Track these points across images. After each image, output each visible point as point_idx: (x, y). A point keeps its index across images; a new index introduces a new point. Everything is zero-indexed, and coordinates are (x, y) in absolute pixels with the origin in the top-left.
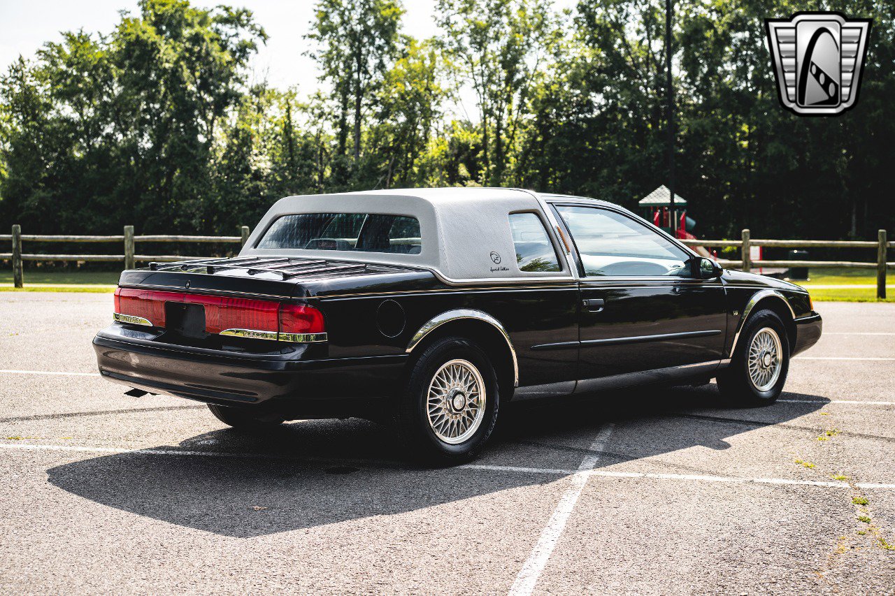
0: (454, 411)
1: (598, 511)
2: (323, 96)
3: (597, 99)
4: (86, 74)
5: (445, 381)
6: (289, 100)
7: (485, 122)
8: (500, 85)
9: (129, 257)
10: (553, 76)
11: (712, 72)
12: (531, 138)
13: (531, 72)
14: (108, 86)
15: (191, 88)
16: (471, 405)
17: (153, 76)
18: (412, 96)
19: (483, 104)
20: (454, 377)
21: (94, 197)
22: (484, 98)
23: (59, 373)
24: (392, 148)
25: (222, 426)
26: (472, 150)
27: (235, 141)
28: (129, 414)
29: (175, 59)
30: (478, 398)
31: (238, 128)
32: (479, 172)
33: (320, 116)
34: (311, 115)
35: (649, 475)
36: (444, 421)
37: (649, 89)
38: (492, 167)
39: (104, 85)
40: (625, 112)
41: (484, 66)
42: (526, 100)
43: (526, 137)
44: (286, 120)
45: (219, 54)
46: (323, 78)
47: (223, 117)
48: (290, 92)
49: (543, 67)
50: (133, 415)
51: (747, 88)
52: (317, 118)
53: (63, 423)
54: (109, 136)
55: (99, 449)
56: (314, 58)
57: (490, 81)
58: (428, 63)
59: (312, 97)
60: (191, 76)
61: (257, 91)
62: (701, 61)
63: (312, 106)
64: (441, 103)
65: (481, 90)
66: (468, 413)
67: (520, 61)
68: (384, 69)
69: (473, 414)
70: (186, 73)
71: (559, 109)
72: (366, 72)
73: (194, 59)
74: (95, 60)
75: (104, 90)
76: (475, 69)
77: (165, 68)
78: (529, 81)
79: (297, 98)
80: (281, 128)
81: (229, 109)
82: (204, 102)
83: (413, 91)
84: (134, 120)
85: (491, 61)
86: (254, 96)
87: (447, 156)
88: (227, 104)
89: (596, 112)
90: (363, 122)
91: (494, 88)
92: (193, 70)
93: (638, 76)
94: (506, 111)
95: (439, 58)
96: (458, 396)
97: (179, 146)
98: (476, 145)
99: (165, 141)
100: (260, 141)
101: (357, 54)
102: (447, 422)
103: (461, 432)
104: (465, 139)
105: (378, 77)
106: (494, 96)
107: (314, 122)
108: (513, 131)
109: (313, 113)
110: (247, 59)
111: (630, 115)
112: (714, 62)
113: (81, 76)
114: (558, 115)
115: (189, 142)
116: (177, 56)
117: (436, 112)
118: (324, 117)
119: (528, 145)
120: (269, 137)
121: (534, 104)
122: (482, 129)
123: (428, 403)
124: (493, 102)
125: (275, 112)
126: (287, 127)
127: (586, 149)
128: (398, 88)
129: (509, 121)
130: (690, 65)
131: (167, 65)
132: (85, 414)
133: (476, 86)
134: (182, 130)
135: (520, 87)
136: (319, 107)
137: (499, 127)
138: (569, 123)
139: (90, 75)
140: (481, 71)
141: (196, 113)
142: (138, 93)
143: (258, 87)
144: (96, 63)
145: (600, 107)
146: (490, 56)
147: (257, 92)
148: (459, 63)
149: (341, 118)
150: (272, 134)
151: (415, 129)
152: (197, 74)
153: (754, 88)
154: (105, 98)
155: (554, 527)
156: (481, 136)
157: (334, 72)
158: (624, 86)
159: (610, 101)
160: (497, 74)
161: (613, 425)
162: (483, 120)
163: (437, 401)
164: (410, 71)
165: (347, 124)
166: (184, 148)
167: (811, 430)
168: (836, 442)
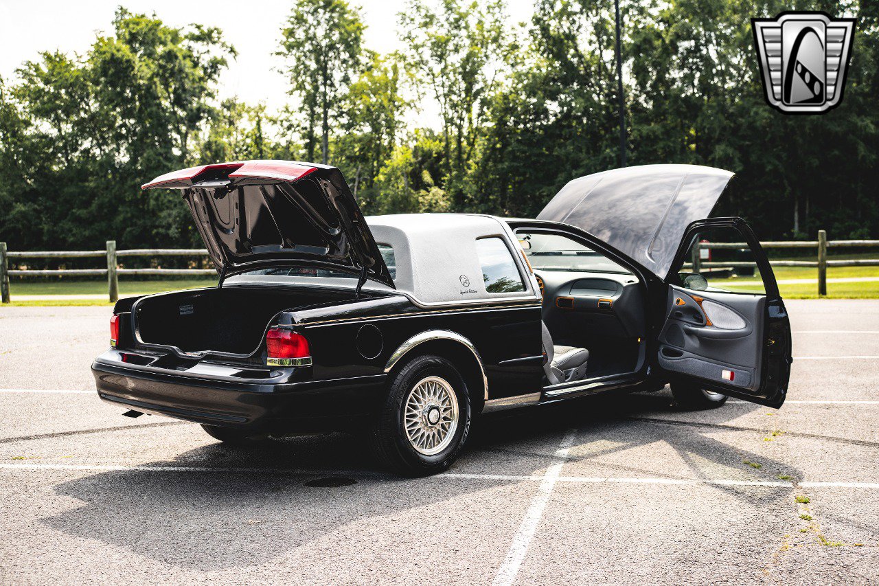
0: (429, 425)
1: (565, 516)
2: (290, 110)
3: (553, 107)
4: (63, 91)
5: (421, 397)
6: (259, 114)
7: (447, 130)
8: (460, 96)
9: (112, 271)
10: (510, 85)
11: (660, 78)
12: (491, 146)
13: (489, 83)
14: (85, 102)
15: (166, 103)
16: (445, 419)
17: (128, 93)
18: (376, 107)
19: (444, 114)
20: (429, 392)
21: (74, 211)
22: (445, 108)
23: (54, 391)
24: (358, 157)
25: (212, 441)
26: (435, 158)
27: (208, 153)
28: (124, 431)
29: (149, 76)
30: (451, 412)
31: (211, 140)
32: (442, 179)
33: (289, 128)
34: (280, 127)
35: (610, 480)
36: (420, 434)
37: (601, 97)
38: (454, 173)
39: (81, 101)
40: (579, 119)
41: (445, 77)
42: (485, 109)
43: (486, 144)
44: (256, 132)
45: (192, 70)
46: (291, 93)
47: (195, 131)
48: (260, 106)
49: (500, 78)
50: (127, 431)
51: (694, 93)
52: (285, 130)
53: (62, 441)
54: (87, 151)
55: (99, 467)
56: (282, 73)
57: (451, 92)
58: (390, 75)
59: (280, 110)
60: (165, 92)
61: (228, 104)
62: (650, 69)
63: (280, 119)
64: (404, 113)
65: (442, 99)
66: (443, 426)
67: (479, 72)
68: (349, 82)
69: (447, 427)
70: (160, 89)
71: (518, 116)
72: (332, 85)
73: (167, 75)
74: (72, 77)
75: (81, 107)
76: (436, 80)
77: (139, 84)
78: (487, 90)
79: (266, 111)
80: (252, 140)
81: (201, 123)
82: (178, 117)
83: (378, 103)
84: (111, 135)
85: (452, 73)
86: (225, 110)
87: (411, 164)
88: (200, 118)
89: (552, 119)
90: (330, 133)
91: (454, 98)
92: (167, 86)
93: (590, 84)
94: (466, 120)
95: (401, 71)
96: (432, 411)
97: (154, 159)
98: (439, 153)
99: (141, 155)
100: (232, 152)
101: (323, 68)
102: (423, 435)
103: (436, 443)
104: (428, 148)
105: (343, 90)
106: (454, 106)
107: (283, 134)
108: (474, 139)
109: (282, 126)
110: (219, 75)
111: (585, 121)
112: (662, 70)
113: (59, 93)
114: (516, 123)
115: (164, 155)
116: (151, 73)
117: (399, 122)
118: (293, 129)
119: (488, 152)
120: (241, 149)
121: (492, 113)
122: (444, 138)
123: (405, 418)
124: (454, 111)
125: (246, 124)
126: (258, 140)
127: (543, 154)
128: (363, 100)
129: (470, 130)
130: (640, 72)
131: (141, 82)
132: (83, 432)
133: (437, 97)
134: (157, 144)
135: (479, 97)
136: (288, 120)
137: (460, 135)
138: (526, 130)
139: (67, 93)
140: (441, 83)
141: (170, 127)
142: (114, 109)
143: (228, 101)
144: (72, 80)
145: (556, 115)
146: (450, 68)
147: (229, 106)
148: (420, 74)
149: (309, 130)
150: (243, 146)
151: (379, 139)
152: (171, 90)
153: (701, 94)
154: (82, 114)
155: (524, 533)
156: (443, 144)
157: (301, 87)
158: (578, 94)
159: (565, 109)
160: (457, 85)
161: (575, 430)
162: (445, 129)
163: (414, 416)
164: (374, 83)
165: (315, 136)
166: (159, 161)
167: (758, 431)
168: (780, 443)
